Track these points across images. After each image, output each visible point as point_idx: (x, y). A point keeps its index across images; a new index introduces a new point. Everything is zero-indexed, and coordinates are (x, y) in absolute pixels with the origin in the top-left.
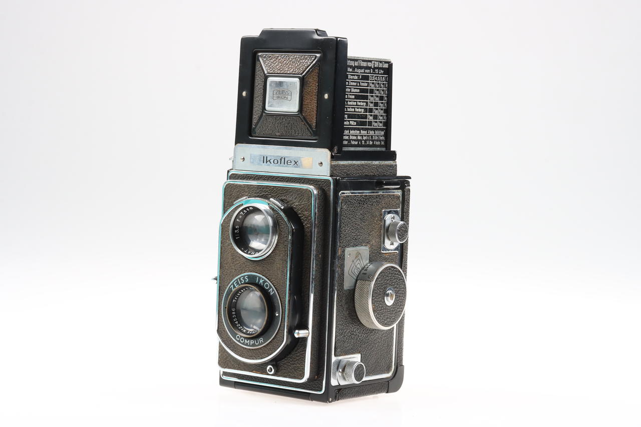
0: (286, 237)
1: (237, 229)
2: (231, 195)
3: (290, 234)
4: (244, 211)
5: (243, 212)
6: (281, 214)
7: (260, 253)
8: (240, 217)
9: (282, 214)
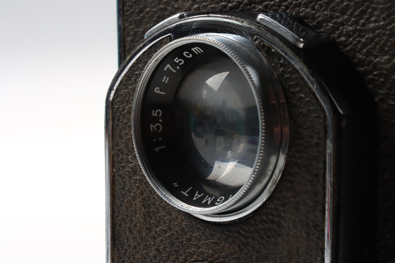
0: (317, 145)
1: (155, 120)
2: (141, 11)
3: (331, 135)
4: (176, 60)
5: (174, 65)
6: (297, 67)
7: (232, 200)
8: (165, 80)
9: (298, 65)
